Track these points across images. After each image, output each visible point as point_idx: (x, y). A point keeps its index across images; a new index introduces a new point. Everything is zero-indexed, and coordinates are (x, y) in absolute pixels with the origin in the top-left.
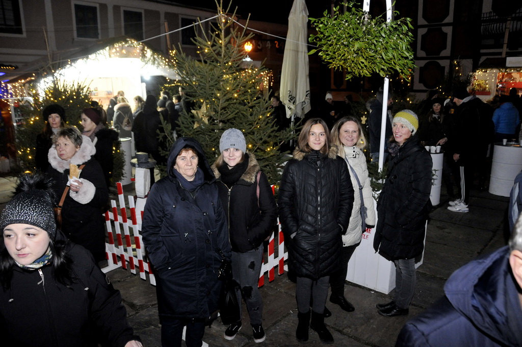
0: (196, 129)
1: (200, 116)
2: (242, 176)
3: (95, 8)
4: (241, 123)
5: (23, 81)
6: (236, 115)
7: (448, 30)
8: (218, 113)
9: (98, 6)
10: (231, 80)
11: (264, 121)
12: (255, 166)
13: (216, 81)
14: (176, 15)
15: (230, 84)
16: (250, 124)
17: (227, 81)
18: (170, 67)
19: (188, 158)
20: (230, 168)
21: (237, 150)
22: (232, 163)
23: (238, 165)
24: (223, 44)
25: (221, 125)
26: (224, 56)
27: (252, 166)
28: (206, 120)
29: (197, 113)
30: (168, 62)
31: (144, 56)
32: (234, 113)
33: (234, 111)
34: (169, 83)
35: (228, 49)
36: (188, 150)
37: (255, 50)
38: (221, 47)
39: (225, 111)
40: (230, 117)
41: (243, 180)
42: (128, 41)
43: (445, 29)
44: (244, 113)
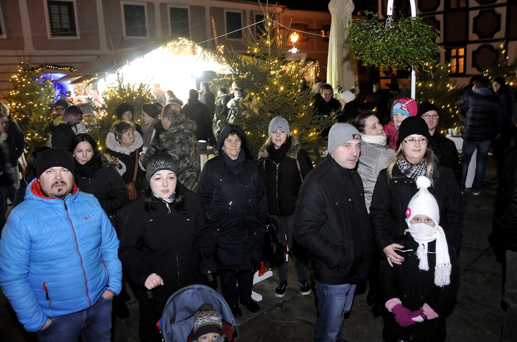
0: (248, 119)
1: (251, 108)
2: (287, 154)
3: (143, 7)
4: (287, 113)
5: (88, 81)
6: (283, 106)
7: (502, 11)
8: (266, 104)
9: (145, 4)
10: (278, 75)
11: (307, 110)
12: (297, 145)
13: (264, 77)
14: (221, 9)
15: (277, 79)
16: (294, 114)
17: (274, 76)
18: (219, 62)
19: (234, 141)
20: (276, 148)
21: (283, 132)
22: (279, 144)
23: (283, 145)
24: (269, 45)
25: (269, 115)
26: (271, 56)
27: (295, 146)
28: (256, 111)
29: (249, 105)
30: (217, 58)
31: (194, 53)
32: (281, 104)
33: (280, 103)
34: (218, 77)
35: (273, 49)
36: (233, 134)
37: (301, 40)
38: (268, 48)
39: (273, 103)
40: (277, 108)
41: (288, 157)
42: (180, 40)
43: (498, 10)
44: (289, 104)
